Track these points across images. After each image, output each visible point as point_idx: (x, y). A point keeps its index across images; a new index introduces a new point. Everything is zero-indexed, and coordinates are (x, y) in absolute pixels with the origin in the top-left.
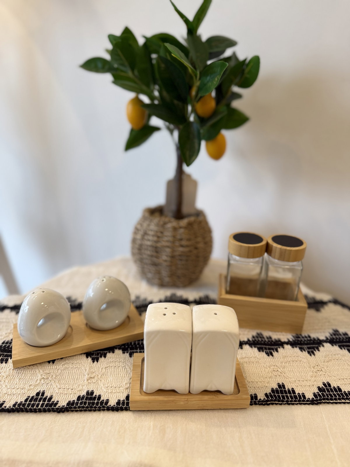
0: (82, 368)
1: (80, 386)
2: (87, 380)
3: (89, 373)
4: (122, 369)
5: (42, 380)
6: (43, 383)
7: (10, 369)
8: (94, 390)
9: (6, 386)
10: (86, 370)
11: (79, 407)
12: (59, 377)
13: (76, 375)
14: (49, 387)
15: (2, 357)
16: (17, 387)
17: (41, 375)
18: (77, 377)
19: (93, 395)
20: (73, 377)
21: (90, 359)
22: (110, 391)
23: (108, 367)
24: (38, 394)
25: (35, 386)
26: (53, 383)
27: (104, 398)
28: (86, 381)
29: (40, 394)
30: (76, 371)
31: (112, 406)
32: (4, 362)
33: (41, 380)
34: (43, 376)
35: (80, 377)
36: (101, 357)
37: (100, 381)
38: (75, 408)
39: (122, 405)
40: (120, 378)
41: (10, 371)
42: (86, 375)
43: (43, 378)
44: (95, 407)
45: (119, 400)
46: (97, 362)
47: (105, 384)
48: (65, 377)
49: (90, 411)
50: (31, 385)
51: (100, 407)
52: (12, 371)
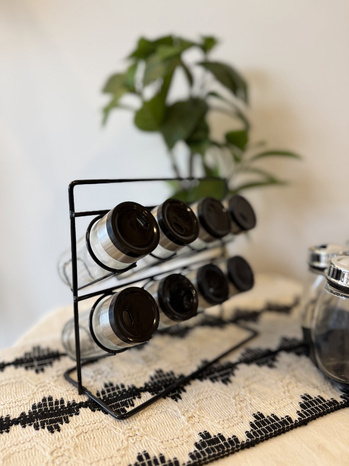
0: (170, 410)
1: (184, 431)
2: (188, 421)
3: (184, 413)
4: (217, 398)
5: (130, 439)
6: (133, 442)
7: (72, 438)
8: (206, 430)
9: (84, 461)
10: (176, 411)
11: (209, 457)
12: (148, 428)
13: (167, 420)
14: (146, 444)
15: (47, 424)
16: (102, 458)
17: (124, 434)
18: (170, 422)
19: (211, 437)
20: (165, 424)
21: (170, 399)
22: (226, 426)
23: (199, 401)
24: (140, 458)
25: (126, 448)
26: (147, 439)
27: (227, 435)
28: (187, 423)
29: (144, 457)
30: (164, 416)
31: (245, 442)
32: (56, 431)
33: (128, 440)
34: (128, 434)
35: (175, 420)
36: (181, 393)
37: (202, 418)
38: (205, 459)
39: (255, 436)
40: (224, 408)
41: (74, 440)
42: (183, 417)
43: (129, 436)
44: (228, 451)
45: (247, 432)
46: (181, 398)
47: (214, 420)
48: (155, 427)
49: (222, 457)
50: (119, 450)
51: (233, 449)
52: (76, 440)
